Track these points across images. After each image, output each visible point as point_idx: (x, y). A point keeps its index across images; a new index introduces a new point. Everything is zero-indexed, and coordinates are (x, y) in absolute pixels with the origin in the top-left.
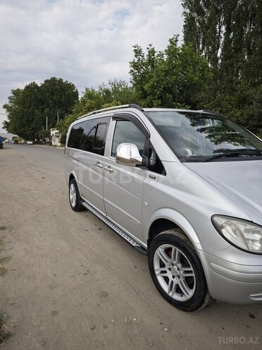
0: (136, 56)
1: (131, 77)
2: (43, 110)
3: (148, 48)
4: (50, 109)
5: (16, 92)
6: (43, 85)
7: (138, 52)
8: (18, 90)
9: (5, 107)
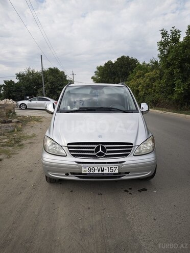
0: (163, 37)
1: (159, 53)
2: (114, 79)
3: (171, 30)
4: (119, 78)
5: (99, 68)
6: (116, 62)
7: (164, 34)
8: (101, 66)
9: (92, 78)
